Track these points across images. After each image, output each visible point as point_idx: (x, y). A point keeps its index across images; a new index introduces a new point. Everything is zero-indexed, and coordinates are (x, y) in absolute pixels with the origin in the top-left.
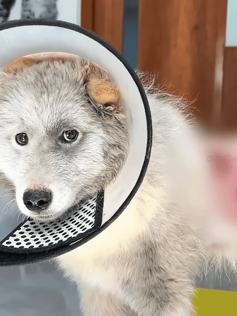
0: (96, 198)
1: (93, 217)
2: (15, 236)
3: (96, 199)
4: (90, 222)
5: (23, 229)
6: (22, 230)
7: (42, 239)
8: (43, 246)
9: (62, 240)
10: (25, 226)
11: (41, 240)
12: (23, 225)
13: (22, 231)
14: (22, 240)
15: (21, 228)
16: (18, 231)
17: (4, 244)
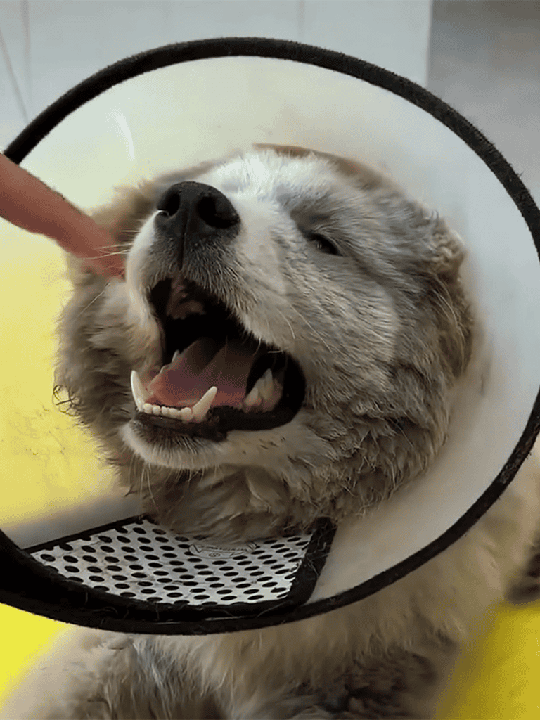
0: (306, 542)
1: (287, 578)
2: (69, 548)
3: (308, 544)
4: (277, 586)
5: (94, 541)
6: (92, 544)
7: (136, 582)
8: (131, 598)
9: (188, 602)
10: (102, 538)
11: (131, 582)
12: (99, 535)
13: (91, 546)
14: (82, 565)
15: (91, 537)
16: (82, 543)
17: (37, 556)
